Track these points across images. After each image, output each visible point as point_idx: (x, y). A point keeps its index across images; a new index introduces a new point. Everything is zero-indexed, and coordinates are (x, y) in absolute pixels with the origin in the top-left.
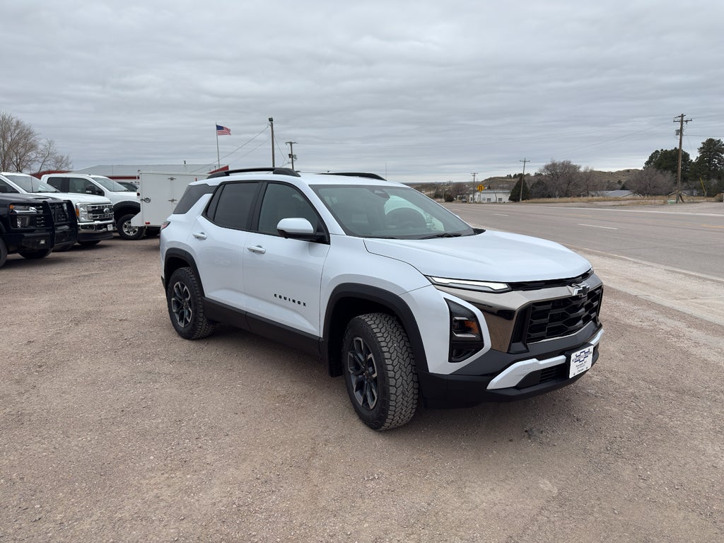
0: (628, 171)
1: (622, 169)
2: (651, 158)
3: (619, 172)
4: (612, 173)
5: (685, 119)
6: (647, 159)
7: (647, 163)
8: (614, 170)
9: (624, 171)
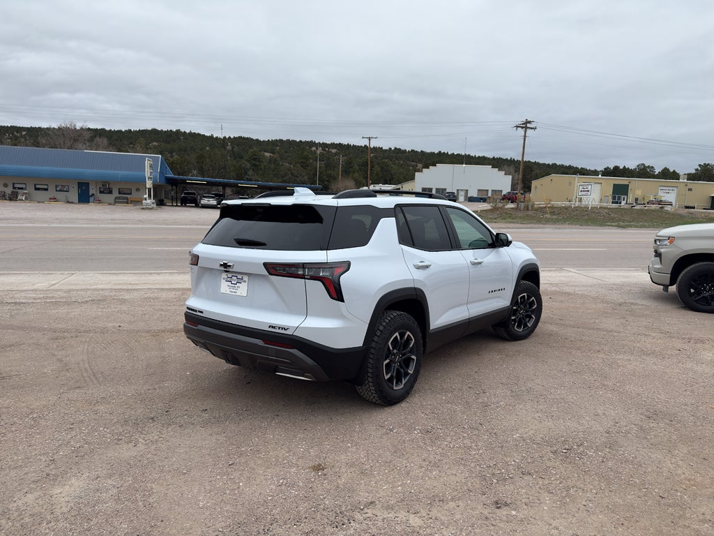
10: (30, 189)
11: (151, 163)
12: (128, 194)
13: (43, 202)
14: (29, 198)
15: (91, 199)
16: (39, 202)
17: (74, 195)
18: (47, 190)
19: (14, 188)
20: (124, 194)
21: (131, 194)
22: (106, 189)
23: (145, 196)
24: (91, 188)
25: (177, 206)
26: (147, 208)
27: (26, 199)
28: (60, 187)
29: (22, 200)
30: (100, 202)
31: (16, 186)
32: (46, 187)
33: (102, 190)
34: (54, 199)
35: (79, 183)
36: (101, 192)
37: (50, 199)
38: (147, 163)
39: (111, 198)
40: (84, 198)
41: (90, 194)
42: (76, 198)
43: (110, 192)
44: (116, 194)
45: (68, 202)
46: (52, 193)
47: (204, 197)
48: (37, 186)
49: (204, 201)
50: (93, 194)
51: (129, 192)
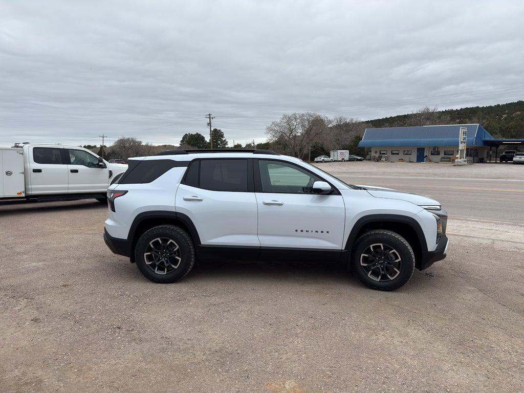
0: (165, 146)
1: (161, 145)
2: (184, 138)
3: (159, 147)
4: (155, 147)
5: (211, 116)
6: (181, 139)
7: (182, 141)
8: (156, 145)
9: (163, 146)
10: (389, 154)
11: (465, 130)
12: (451, 155)
13: (393, 162)
14: (387, 160)
15: (425, 159)
16: (391, 162)
17: (414, 157)
18: (398, 154)
19: (380, 154)
20: (448, 155)
21: (453, 155)
22: (436, 152)
23: (457, 156)
24: (425, 151)
25: (496, 163)
26: (458, 165)
27: (386, 160)
28: (406, 152)
29: (383, 161)
30: (430, 161)
31: (382, 152)
32: (397, 152)
33: (433, 152)
34: (402, 160)
35: (418, 148)
36: (432, 154)
37: (399, 160)
38: (461, 131)
39: (438, 158)
40: (421, 158)
41: (425, 156)
42: (415, 160)
43: (438, 154)
44: (442, 155)
45: (410, 162)
46: (401, 156)
47: (516, 155)
48: (393, 152)
49: (516, 158)
50: (426, 156)
51: (452, 153)
